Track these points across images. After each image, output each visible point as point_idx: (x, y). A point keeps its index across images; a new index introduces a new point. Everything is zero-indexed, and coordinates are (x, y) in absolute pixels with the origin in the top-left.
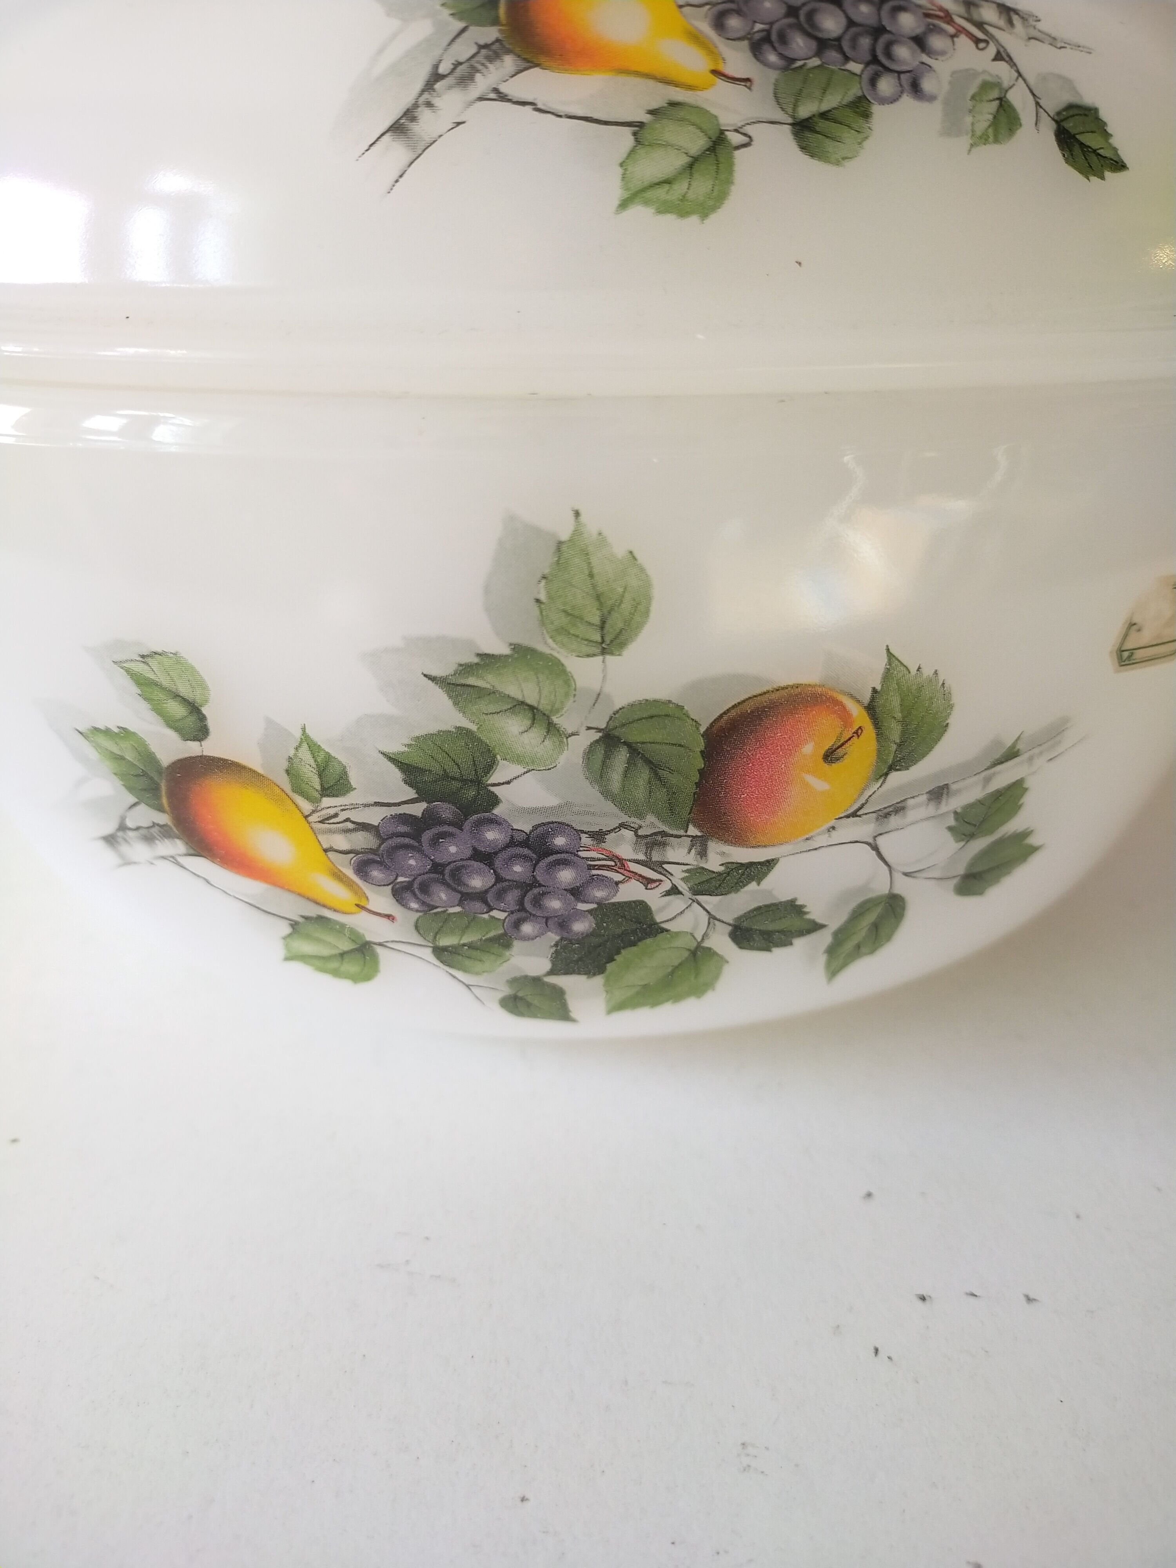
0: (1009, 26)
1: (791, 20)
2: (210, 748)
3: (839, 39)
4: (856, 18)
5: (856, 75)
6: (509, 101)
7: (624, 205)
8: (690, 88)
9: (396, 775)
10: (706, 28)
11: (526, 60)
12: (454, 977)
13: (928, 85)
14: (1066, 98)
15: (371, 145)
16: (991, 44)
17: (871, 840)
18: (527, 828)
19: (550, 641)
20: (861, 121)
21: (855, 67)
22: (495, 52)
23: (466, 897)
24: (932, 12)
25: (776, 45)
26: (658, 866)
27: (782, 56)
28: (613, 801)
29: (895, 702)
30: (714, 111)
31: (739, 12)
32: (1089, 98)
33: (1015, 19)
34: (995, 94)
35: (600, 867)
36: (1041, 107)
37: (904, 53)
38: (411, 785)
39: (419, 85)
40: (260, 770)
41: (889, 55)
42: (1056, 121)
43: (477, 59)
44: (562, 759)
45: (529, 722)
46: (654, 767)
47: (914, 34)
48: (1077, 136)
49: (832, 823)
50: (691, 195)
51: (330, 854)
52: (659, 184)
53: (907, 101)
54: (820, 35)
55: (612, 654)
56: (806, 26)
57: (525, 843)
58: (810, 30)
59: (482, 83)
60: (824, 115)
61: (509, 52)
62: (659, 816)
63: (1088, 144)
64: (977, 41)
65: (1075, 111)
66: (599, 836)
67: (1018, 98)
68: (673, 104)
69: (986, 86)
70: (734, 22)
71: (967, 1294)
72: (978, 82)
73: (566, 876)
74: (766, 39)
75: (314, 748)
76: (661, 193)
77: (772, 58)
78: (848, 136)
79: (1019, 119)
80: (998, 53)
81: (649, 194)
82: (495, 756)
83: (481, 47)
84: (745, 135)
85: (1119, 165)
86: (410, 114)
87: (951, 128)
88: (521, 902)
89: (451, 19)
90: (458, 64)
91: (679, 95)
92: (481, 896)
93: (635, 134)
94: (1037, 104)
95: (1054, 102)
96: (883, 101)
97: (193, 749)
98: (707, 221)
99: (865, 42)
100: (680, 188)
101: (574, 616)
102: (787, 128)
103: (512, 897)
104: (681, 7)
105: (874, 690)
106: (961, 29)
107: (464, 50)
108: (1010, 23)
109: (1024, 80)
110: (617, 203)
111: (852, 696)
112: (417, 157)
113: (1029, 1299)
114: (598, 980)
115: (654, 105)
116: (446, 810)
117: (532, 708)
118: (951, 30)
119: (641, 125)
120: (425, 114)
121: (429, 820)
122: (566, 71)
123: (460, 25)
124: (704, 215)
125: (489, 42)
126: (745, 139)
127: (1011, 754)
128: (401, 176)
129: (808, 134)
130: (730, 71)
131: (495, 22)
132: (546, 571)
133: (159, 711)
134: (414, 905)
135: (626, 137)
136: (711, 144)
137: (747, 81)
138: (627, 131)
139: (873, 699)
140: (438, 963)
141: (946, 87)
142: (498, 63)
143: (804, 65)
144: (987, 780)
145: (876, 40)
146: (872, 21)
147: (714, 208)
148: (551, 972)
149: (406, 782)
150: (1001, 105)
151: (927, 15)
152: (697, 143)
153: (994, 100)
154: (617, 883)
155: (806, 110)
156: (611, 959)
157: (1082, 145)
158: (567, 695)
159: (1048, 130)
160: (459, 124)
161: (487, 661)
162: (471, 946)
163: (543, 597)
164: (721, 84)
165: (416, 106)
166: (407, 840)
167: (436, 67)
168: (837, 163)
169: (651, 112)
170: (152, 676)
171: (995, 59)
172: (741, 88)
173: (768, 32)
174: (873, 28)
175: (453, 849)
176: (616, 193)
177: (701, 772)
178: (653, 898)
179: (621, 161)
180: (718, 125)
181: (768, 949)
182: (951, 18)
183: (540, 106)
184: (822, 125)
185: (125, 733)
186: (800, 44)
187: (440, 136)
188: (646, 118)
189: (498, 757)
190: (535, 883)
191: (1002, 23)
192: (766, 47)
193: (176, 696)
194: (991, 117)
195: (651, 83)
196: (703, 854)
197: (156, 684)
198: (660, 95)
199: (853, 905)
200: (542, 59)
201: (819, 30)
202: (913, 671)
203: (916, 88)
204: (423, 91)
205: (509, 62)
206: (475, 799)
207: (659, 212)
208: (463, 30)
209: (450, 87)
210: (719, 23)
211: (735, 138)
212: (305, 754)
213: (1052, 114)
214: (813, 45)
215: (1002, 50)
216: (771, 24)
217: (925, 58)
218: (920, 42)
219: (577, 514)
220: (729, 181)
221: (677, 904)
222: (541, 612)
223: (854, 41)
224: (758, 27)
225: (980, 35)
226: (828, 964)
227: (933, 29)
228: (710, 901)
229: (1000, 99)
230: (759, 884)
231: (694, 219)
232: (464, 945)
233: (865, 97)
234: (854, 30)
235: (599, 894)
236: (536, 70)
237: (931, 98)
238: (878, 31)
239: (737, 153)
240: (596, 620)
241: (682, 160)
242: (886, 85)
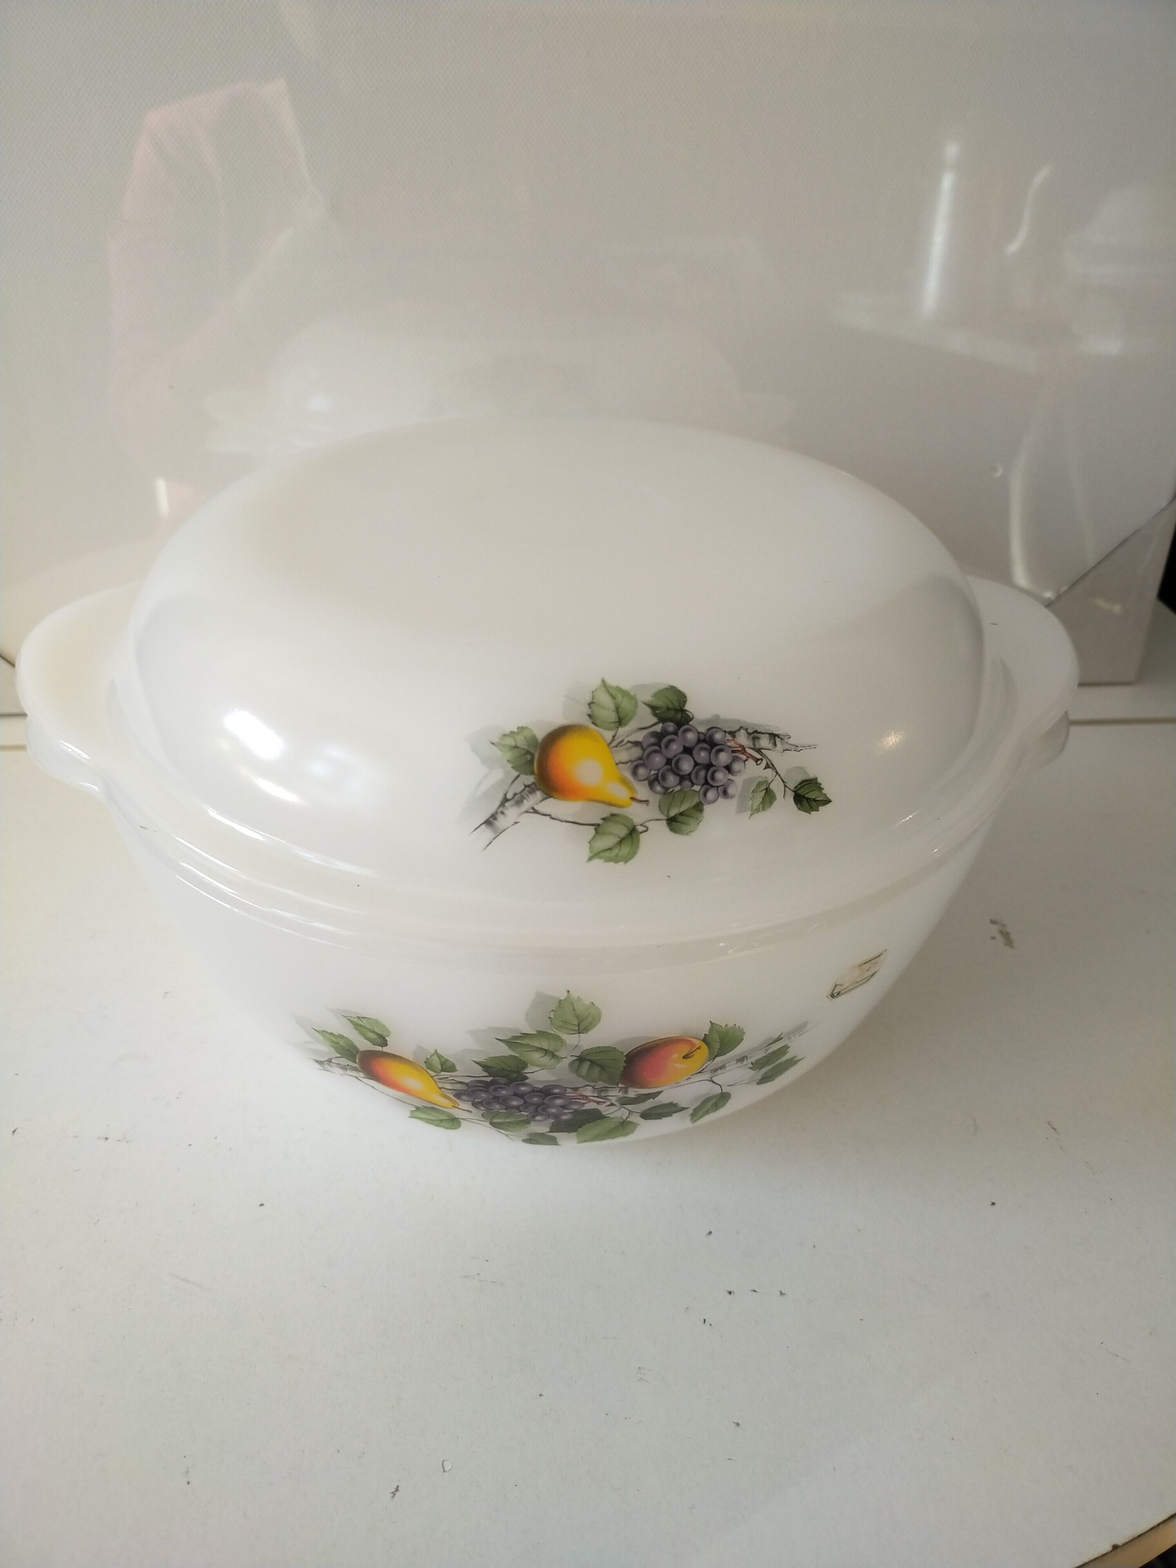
0: (774, 746)
1: (668, 767)
2: (385, 1049)
3: (690, 774)
4: (699, 761)
5: (697, 792)
6: (539, 813)
7: (590, 859)
8: (621, 807)
9: (480, 1068)
10: (628, 775)
11: (546, 794)
12: (500, 1132)
13: (731, 791)
14: (799, 778)
15: (476, 829)
16: (764, 760)
17: (709, 1079)
18: (541, 1087)
19: (555, 1030)
20: (699, 814)
21: (697, 788)
22: (533, 789)
23: (508, 1108)
24: (736, 749)
25: (661, 781)
26: (605, 1098)
27: (663, 787)
28: (583, 1078)
29: (716, 1037)
30: (631, 817)
31: (643, 765)
32: (812, 775)
33: (778, 740)
34: (764, 787)
35: (575, 1099)
36: (787, 787)
37: (720, 776)
38: (486, 1072)
39: (498, 803)
40: (411, 1060)
41: (713, 778)
42: (794, 792)
43: (523, 792)
44: (558, 1066)
45: (544, 1054)
46: (602, 1067)
47: (726, 764)
48: (805, 796)
49: (689, 1076)
50: (620, 854)
51: (442, 1090)
52: (606, 850)
53: (721, 800)
54: (681, 773)
55: (583, 1033)
56: (675, 769)
57: (540, 1091)
58: (676, 771)
59: (527, 804)
60: (681, 814)
61: (539, 789)
62: (603, 1081)
63: (811, 797)
64: (757, 760)
65: (805, 783)
66: (576, 1089)
67: (777, 787)
68: (613, 815)
69: (760, 784)
70: (642, 771)
71: (752, 1290)
72: (756, 783)
73: (559, 1102)
74: (656, 779)
75: (440, 1057)
76: (607, 854)
77: (658, 788)
78: (692, 822)
79: (775, 796)
80: (767, 764)
81: (602, 854)
82: (527, 1064)
83: (526, 786)
84: (645, 826)
85: (827, 801)
86: (494, 816)
87: (741, 809)
88: (537, 1109)
89: (511, 770)
90: (515, 795)
91: (615, 810)
92: (517, 1108)
93: (595, 829)
94: (785, 786)
95: (792, 785)
96: (709, 803)
97: (379, 1049)
98: (627, 864)
99: (702, 774)
100: (615, 852)
101: (566, 1022)
102: (664, 822)
103: (531, 1108)
104: (617, 764)
105: (705, 1035)
106: (749, 756)
107: (518, 787)
108: (775, 744)
109: (779, 776)
110: (587, 858)
111: (694, 1038)
112: (498, 836)
113: (782, 1294)
114: (574, 1134)
115: (605, 816)
116: (502, 1080)
117: (545, 1050)
118: (744, 757)
119: (598, 825)
120: (500, 818)
121: (492, 1083)
122: (565, 800)
123: (516, 774)
124: (626, 862)
125: (530, 783)
126: (645, 829)
127: (779, 1039)
128: (490, 843)
129: (674, 823)
130: (639, 797)
131: (532, 773)
132: (554, 1009)
133: (363, 1035)
134: (482, 1108)
135: (591, 831)
136: (629, 832)
137: (646, 802)
138: (592, 828)
139: (705, 1037)
140: (491, 1126)
141: (740, 789)
142: (534, 795)
143: (673, 790)
144: (767, 1050)
145: (707, 771)
146: (706, 762)
147: (631, 859)
148: (550, 1132)
149: (483, 1070)
150: (767, 791)
151: (733, 752)
152: (623, 831)
153: (763, 790)
154: (584, 1103)
155: (672, 813)
156: (581, 1127)
157: (807, 799)
158: (562, 1046)
159: (790, 796)
160: (516, 823)
161: (526, 1036)
162: (509, 1123)
163: (552, 1017)
164: (635, 804)
165: (496, 813)
166: (482, 1088)
167: (505, 795)
168: (687, 834)
169: (604, 819)
170: (362, 1024)
171: (765, 768)
172: (644, 805)
173: (657, 775)
174: (707, 765)
175: (504, 1092)
176: (587, 853)
177: (624, 1067)
178: (602, 1108)
179: (589, 841)
180: (633, 823)
181: (660, 1118)
182: (745, 750)
183: (553, 816)
184: (680, 818)
185: (342, 1037)
186: (672, 780)
187: (508, 828)
188: (600, 822)
189: (529, 1065)
190: (543, 1104)
191: (770, 746)
192: (656, 783)
193: (373, 1032)
194: (761, 799)
195: (603, 805)
196: (626, 1092)
197: (363, 1026)
198: (606, 811)
199: (703, 1099)
200: (554, 794)
201: (681, 771)
202: (724, 1026)
203: (725, 793)
204: (499, 807)
205: (539, 794)
206: (516, 1078)
207: (606, 861)
208: (518, 777)
209: (512, 806)
210: (634, 773)
211: (640, 829)
212: (435, 1058)
213: (792, 789)
214: (678, 779)
215: (769, 762)
216: (659, 770)
217: (730, 777)
218: (728, 768)
219: (568, 991)
220: (638, 847)
221: (613, 1109)
222: (551, 1021)
223: (697, 774)
224: (653, 772)
225: (758, 756)
226: (691, 1120)
227: (735, 759)
228: (630, 1107)
229: (767, 789)
230: (654, 1099)
231: (621, 863)
232: (506, 1122)
233: (701, 802)
234: (698, 767)
235: (575, 1107)
236: (551, 799)
237: (733, 797)
238: (709, 766)
239: (641, 835)
240: (576, 1023)
241: (616, 840)
242: (711, 794)
